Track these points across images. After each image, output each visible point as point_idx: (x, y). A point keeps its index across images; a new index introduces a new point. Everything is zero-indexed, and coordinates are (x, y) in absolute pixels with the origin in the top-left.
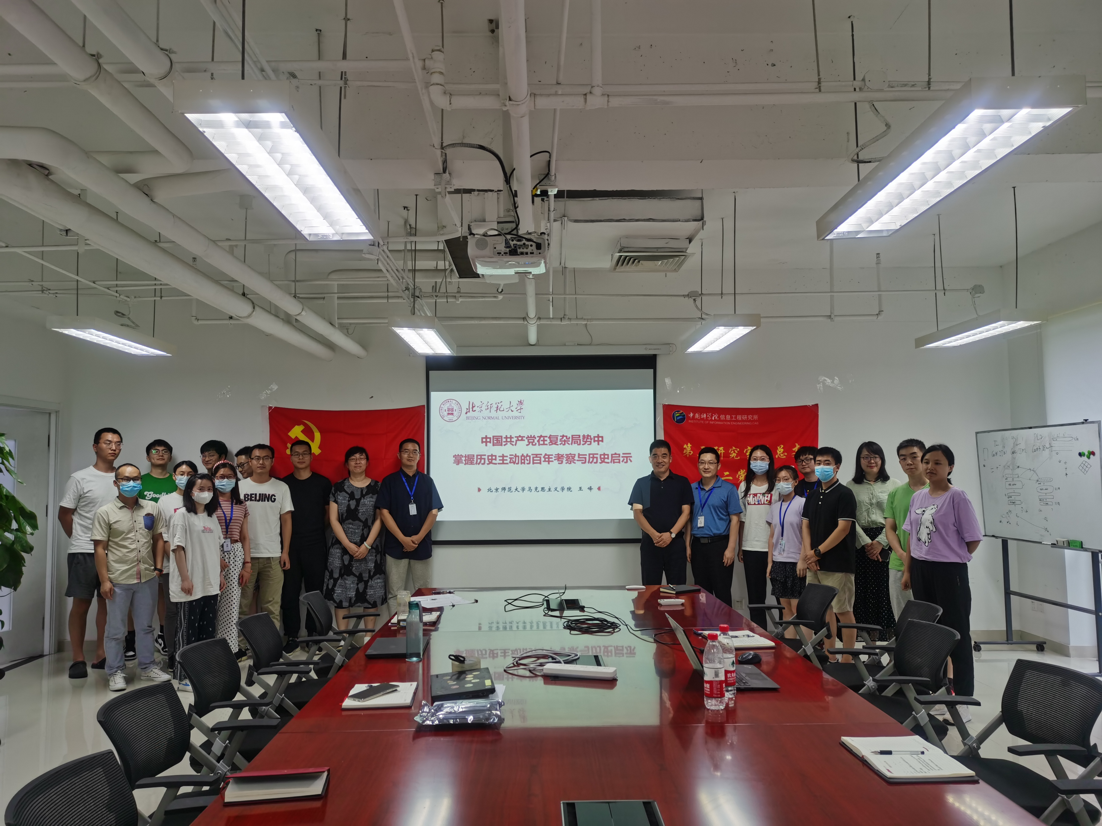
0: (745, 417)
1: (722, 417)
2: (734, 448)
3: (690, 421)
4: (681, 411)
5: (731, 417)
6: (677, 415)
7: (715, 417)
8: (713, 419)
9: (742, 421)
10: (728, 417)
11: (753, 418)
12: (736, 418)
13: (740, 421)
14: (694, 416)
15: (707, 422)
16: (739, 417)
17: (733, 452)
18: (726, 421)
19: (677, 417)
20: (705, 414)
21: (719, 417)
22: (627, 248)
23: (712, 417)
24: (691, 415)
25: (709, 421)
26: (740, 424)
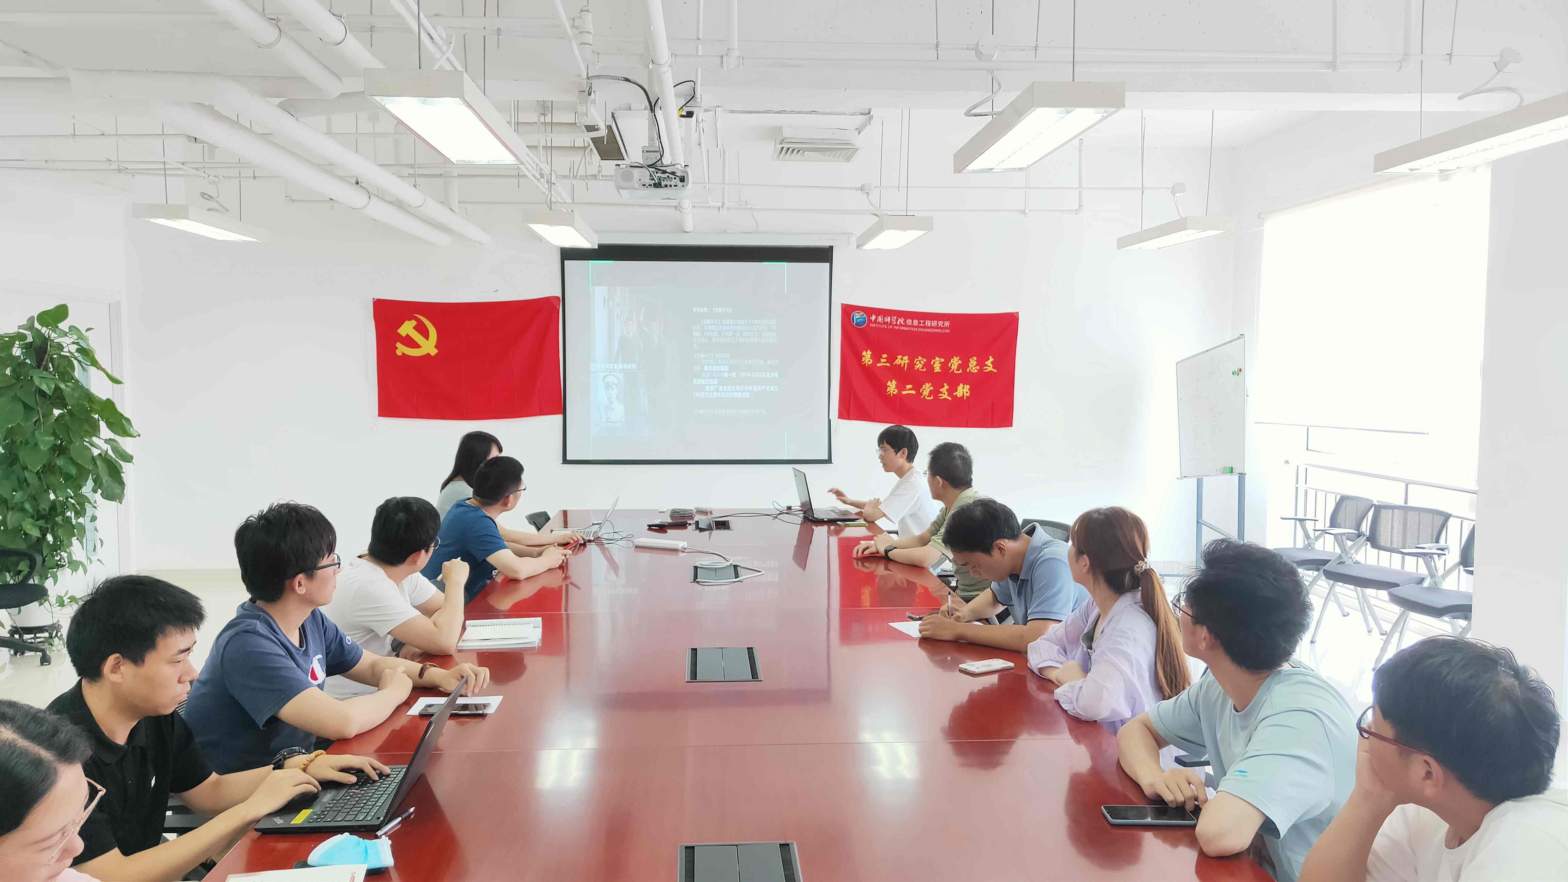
0: (934, 323)
1: (909, 322)
2: (920, 358)
3: (871, 325)
4: (862, 313)
5: (919, 323)
6: (857, 317)
7: (900, 322)
8: (898, 323)
9: (931, 327)
10: (916, 322)
11: (943, 325)
12: (924, 323)
13: (928, 328)
14: (876, 319)
15: (891, 327)
16: (928, 323)
17: (918, 362)
18: (913, 326)
19: (856, 319)
20: (889, 318)
21: (905, 322)
22: (790, 138)
23: (897, 321)
24: (873, 318)
25: (894, 325)
26: (929, 330)
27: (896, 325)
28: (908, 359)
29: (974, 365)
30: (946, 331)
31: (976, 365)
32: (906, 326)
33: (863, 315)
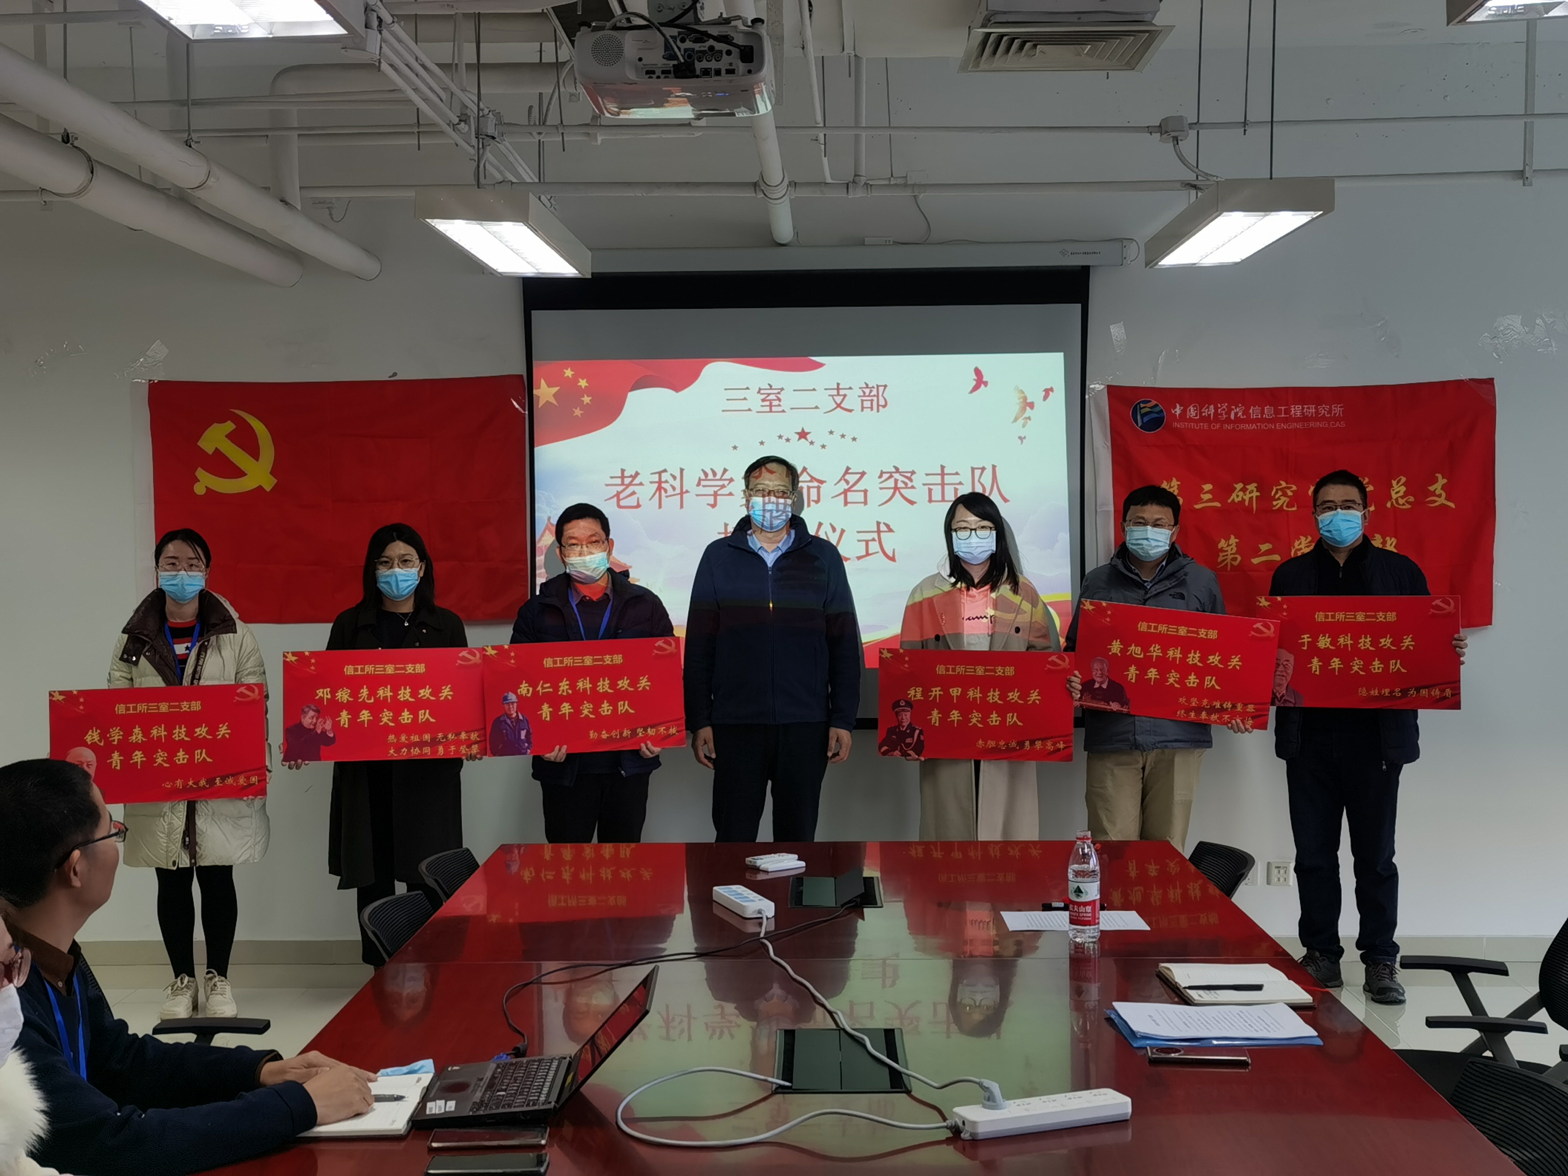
0: (1309, 411)
1: (1255, 412)
2: (1283, 485)
3: (1175, 425)
4: (1154, 402)
5: (1277, 412)
6: (1144, 410)
7: (1236, 414)
8: (1232, 417)
9: (1304, 419)
10: (1269, 411)
11: (1330, 412)
12: (1287, 411)
13: (1297, 420)
14: (1184, 412)
15: (1218, 426)
16: (1295, 411)
17: (1281, 494)
18: (1264, 421)
19: (1143, 415)
20: (1211, 407)
21: (1245, 412)
23: (1228, 413)
24: (1178, 410)
25: (1223, 422)
26: (1299, 426)
27: (1228, 421)
28: (1258, 489)
29: (1401, 494)
30: (1338, 424)
31: (1406, 494)
32: (1249, 421)
33: (1156, 405)
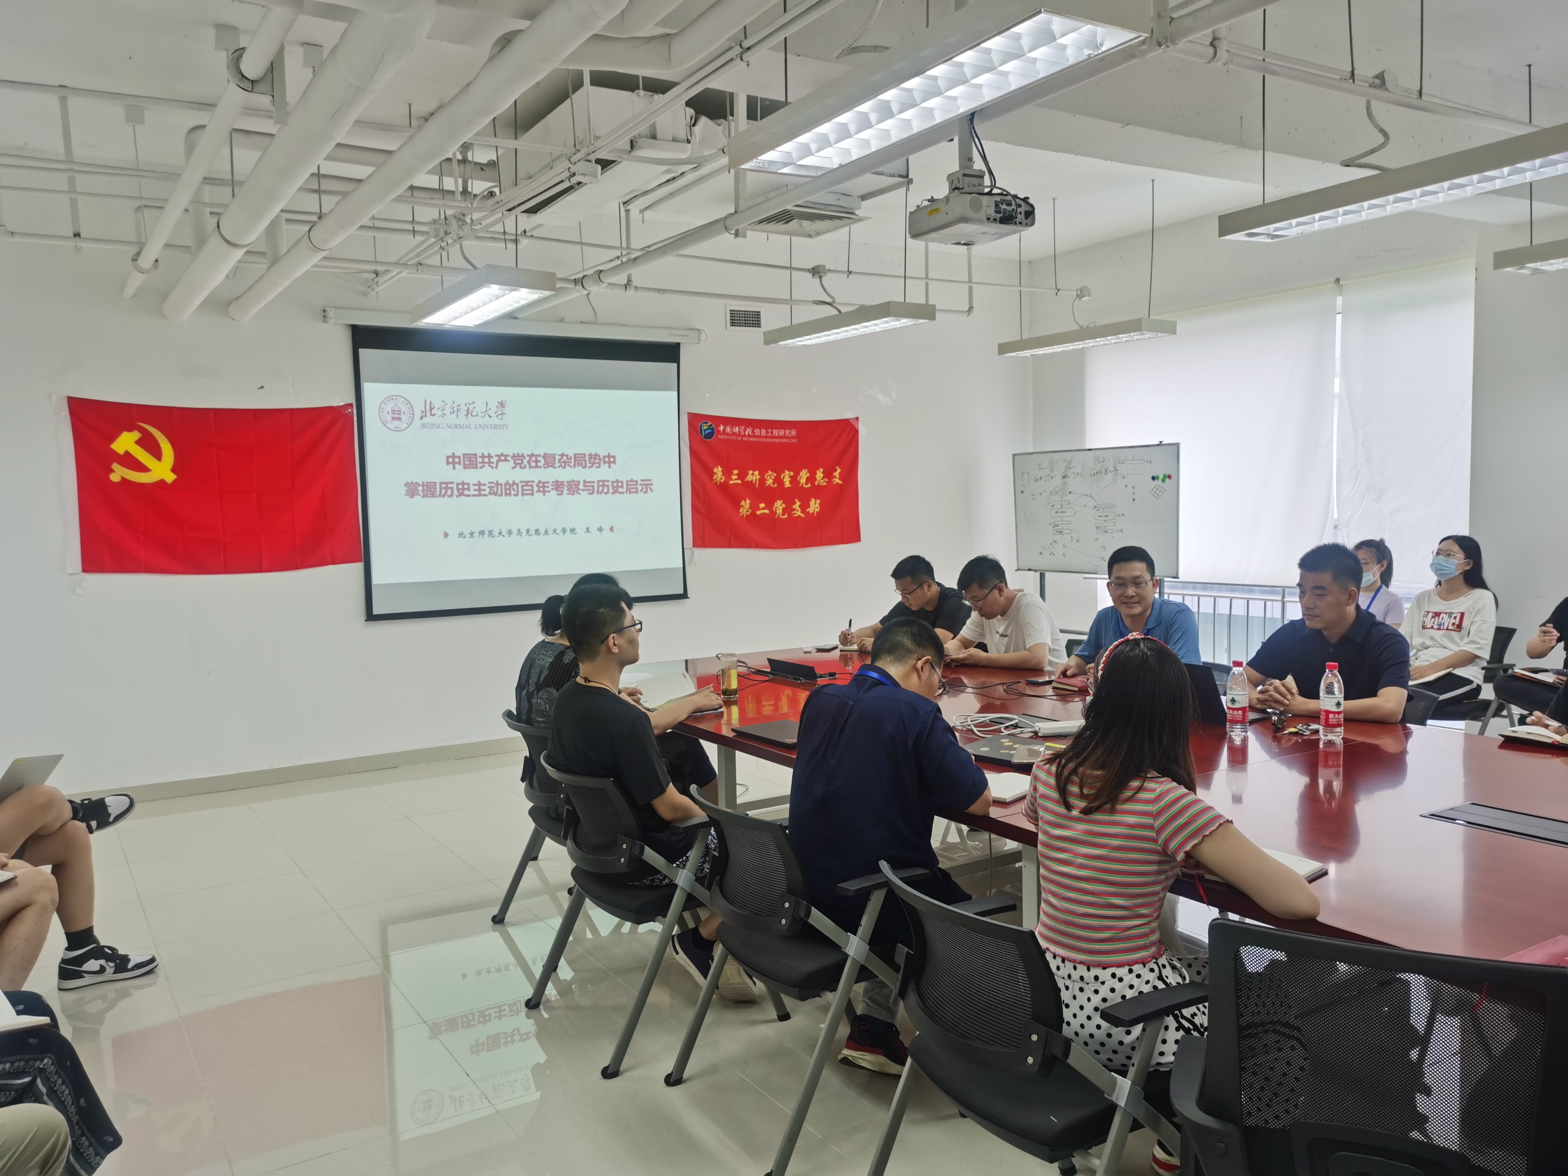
0: (782, 433)
1: (757, 431)
2: (770, 473)
3: (720, 436)
4: (710, 423)
5: (767, 432)
6: (705, 428)
8: (747, 433)
10: (764, 431)
11: (790, 434)
12: (772, 433)
13: (776, 438)
14: (724, 430)
15: (740, 438)
16: (776, 432)
18: (761, 437)
19: (705, 430)
20: (737, 428)
21: (753, 432)
23: (745, 431)
24: (722, 428)
25: (742, 436)
26: (777, 441)
27: (745, 435)
28: (760, 474)
30: (793, 441)
31: (823, 478)
32: (754, 436)
33: (711, 425)
